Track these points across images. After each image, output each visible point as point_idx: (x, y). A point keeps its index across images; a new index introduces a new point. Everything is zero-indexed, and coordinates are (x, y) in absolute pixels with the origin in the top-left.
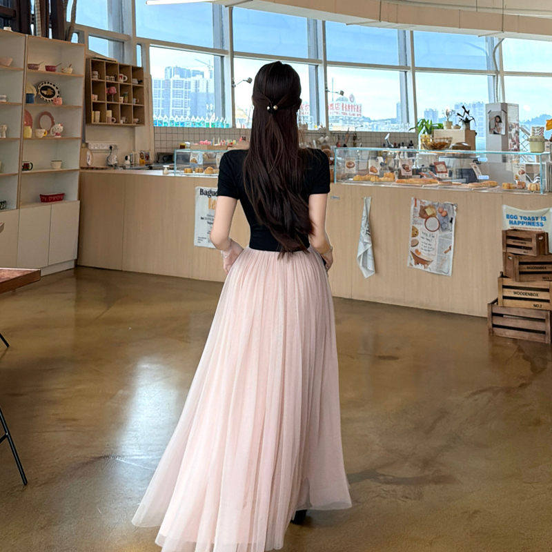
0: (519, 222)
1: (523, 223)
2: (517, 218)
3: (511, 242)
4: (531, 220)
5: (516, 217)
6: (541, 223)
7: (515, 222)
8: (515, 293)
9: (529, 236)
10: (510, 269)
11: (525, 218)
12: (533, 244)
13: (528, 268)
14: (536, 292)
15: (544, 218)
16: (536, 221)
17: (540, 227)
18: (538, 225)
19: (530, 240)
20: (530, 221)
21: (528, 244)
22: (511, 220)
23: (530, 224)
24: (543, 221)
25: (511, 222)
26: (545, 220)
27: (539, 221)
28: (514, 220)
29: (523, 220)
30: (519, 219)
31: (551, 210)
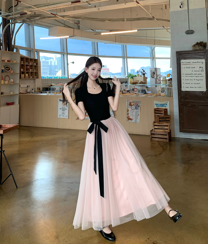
0: (159, 106)
1: (160, 106)
3: (156, 112)
4: (163, 105)
5: (158, 104)
8: (158, 127)
9: (162, 110)
10: (156, 120)
12: (163, 112)
13: (162, 119)
14: (164, 127)
17: (165, 107)
19: (162, 111)
21: (161, 112)
26: (167, 105)
27: (165, 105)
28: (157, 105)
30: (159, 105)
31: (169, 102)
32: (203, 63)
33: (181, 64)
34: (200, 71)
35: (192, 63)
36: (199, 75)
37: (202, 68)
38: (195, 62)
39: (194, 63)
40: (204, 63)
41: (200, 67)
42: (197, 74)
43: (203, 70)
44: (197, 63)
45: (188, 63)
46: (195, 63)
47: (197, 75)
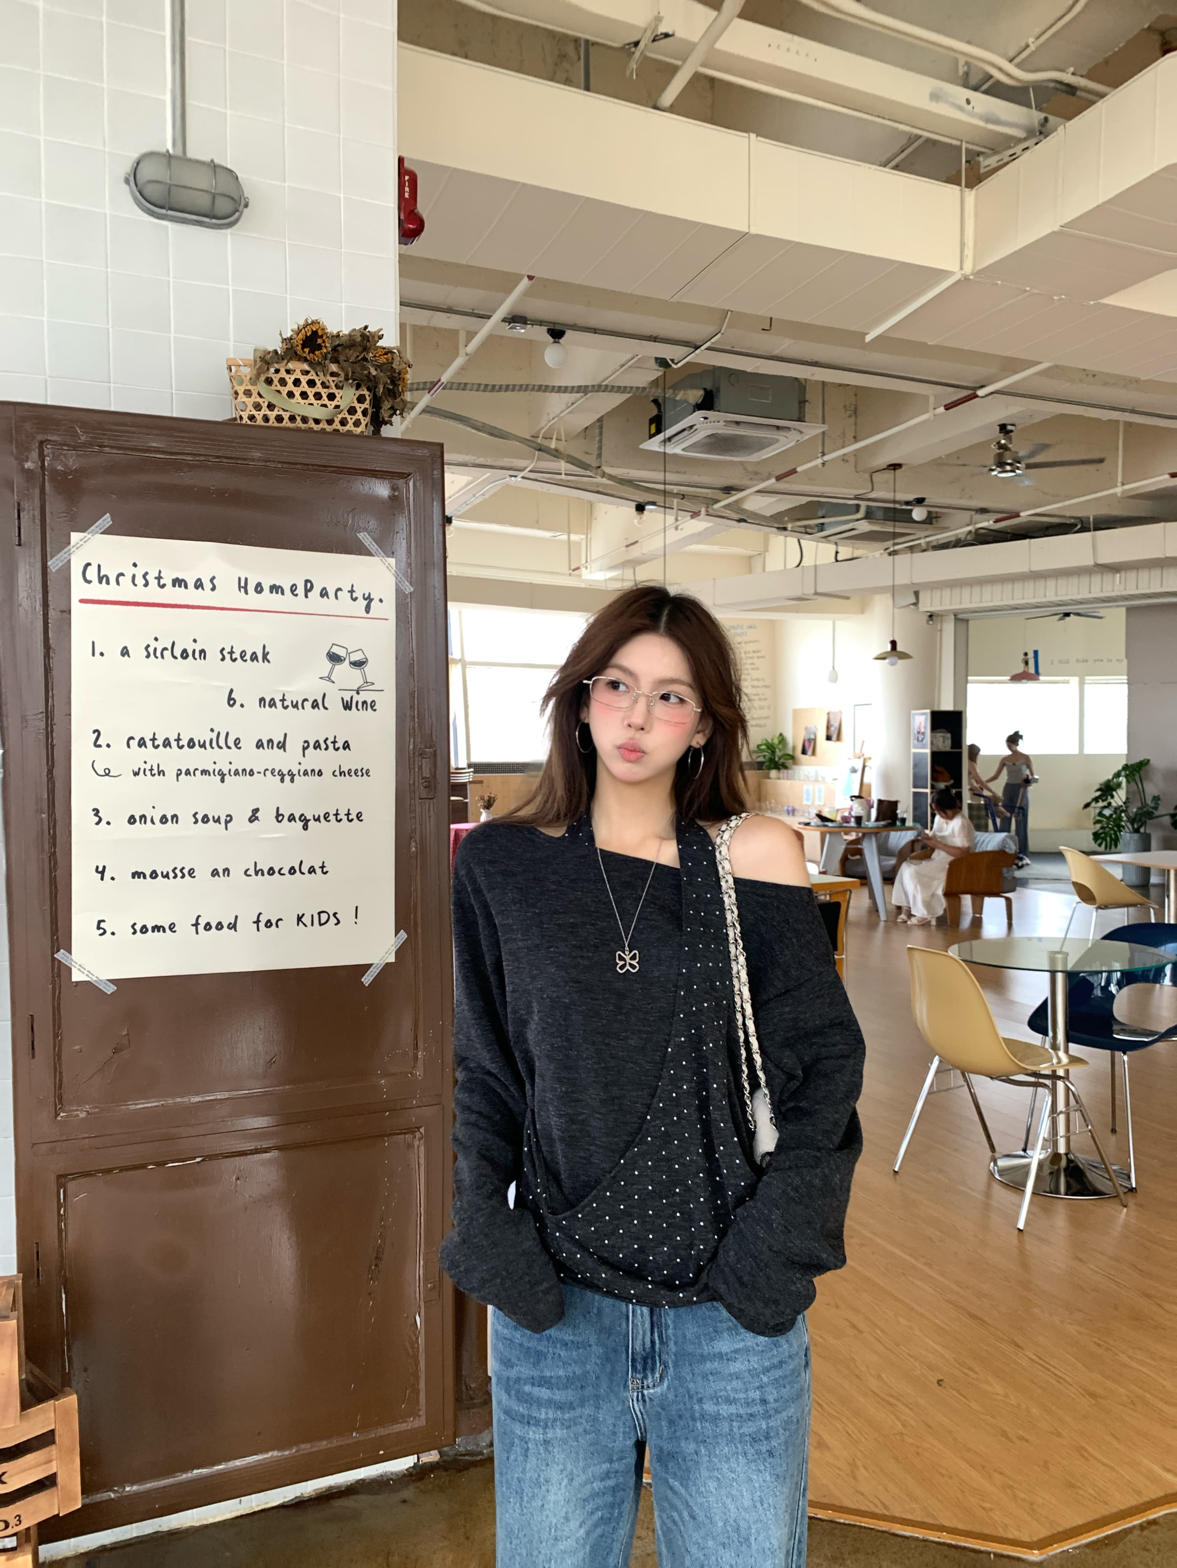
33: (78, 589)
36: (314, 759)
38: (275, 589)
39: (259, 589)
41: (334, 658)
42: (294, 745)
44: (299, 602)
46: (267, 599)
47: (288, 760)
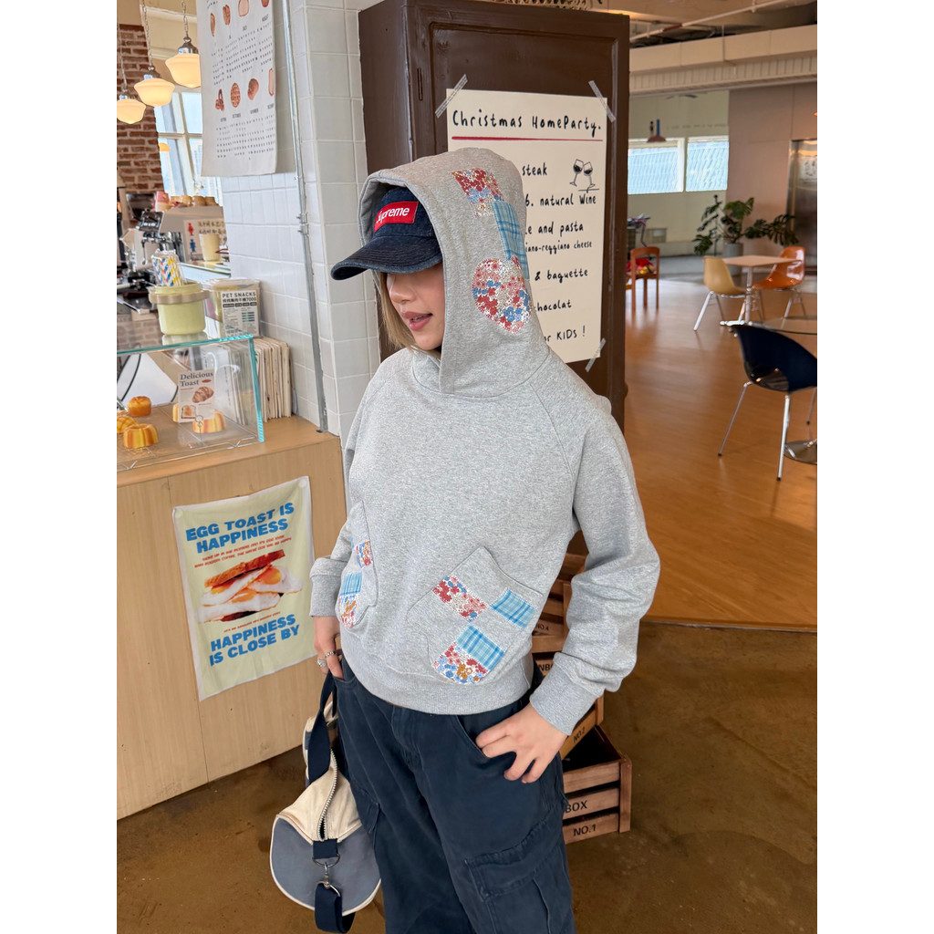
0: (224, 540)
2: (217, 531)
4: (256, 524)
5: (213, 529)
6: (280, 522)
7: (213, 541)
11: (240, 523)
15: (288, 505)
16: (268, 522)
17: (279, 533)
18: (276, 529)
20: (252, 527)
22: (201, 540)
23: (252, 533)
24: (286, 516)
25: (202, 547)
26: (292, 510)
27: (277, 517)
28: (208, 538)
29: (234, 529)
30: (224, 531)
31: (304, 482)
32: (594, 127)
34: (576, 200)
35: (527, 130)
36: (566, 238)
37: (588, 172)
39: (542, 124)
40: (602, 134)
41: (577, 169)
42: (557, 229)
43: (591, 194)
44: (562, 132)
45: (503, 122)
46: (547, 131)
47: (554, 239)
